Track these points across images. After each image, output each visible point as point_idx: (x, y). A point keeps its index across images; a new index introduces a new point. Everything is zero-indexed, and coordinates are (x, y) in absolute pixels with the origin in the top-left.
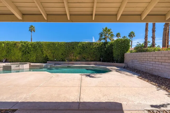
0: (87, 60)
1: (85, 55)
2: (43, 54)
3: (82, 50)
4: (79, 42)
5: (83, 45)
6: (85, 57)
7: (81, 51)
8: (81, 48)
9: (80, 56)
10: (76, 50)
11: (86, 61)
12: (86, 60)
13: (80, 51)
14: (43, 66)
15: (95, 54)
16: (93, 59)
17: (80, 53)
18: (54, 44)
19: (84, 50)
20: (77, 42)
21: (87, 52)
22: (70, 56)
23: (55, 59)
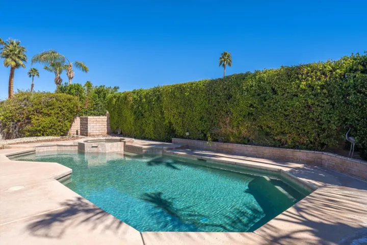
0: (280, 140)
1: (268, 121)
2: (164, 117)
3: (256, 101)
4: (247, 75)
5: (260, 81)
6: (268, 130)
7: (253, 108)
8: (253, 96)
9: (251, 125)
10: (238, 105)
11: (274, 146)
12: (274, 140)
13: (251, 105)
14: (144, 151)
15: (311, 116)
16: (305, 140)
17: (250, 114)
18: (181, 89)
19: (265, 103)
20: (242, 74)
21: (274, 107)
22: (221, 123)
23: (187, 131)
